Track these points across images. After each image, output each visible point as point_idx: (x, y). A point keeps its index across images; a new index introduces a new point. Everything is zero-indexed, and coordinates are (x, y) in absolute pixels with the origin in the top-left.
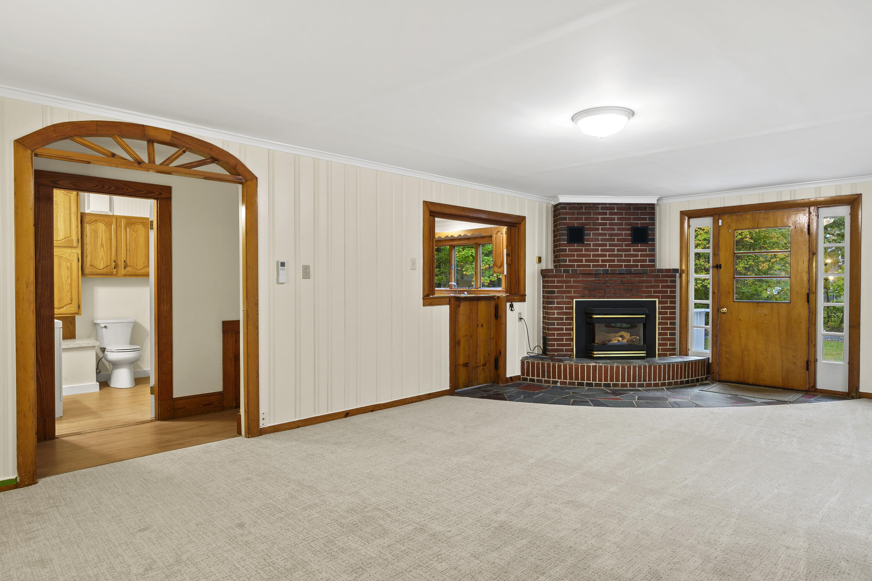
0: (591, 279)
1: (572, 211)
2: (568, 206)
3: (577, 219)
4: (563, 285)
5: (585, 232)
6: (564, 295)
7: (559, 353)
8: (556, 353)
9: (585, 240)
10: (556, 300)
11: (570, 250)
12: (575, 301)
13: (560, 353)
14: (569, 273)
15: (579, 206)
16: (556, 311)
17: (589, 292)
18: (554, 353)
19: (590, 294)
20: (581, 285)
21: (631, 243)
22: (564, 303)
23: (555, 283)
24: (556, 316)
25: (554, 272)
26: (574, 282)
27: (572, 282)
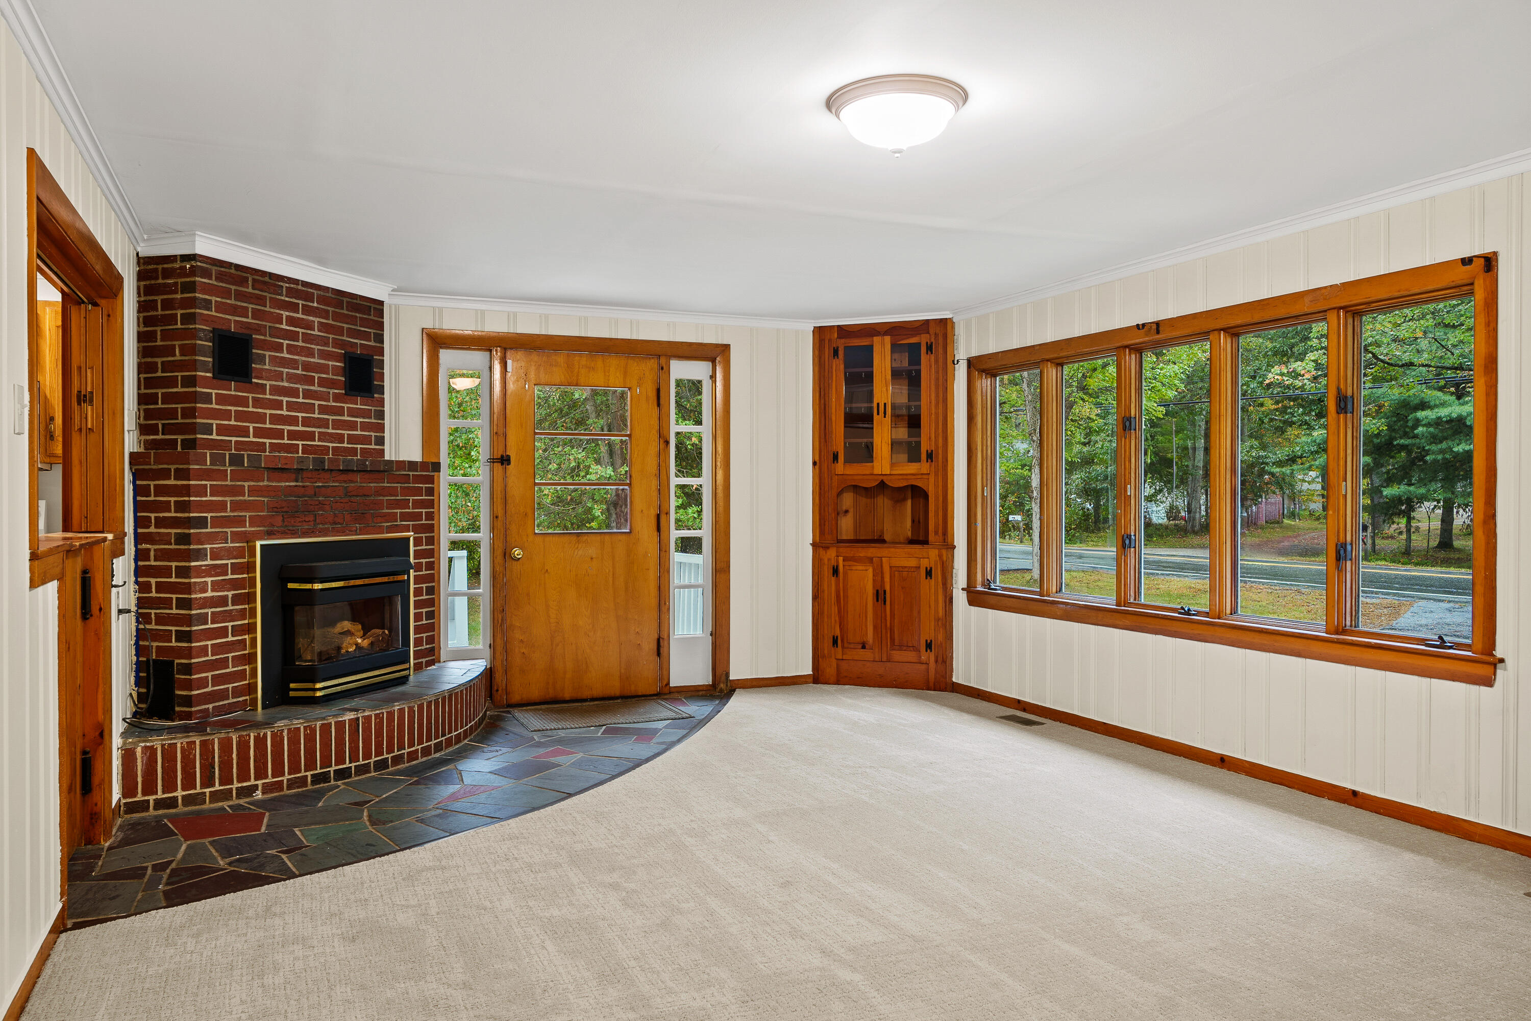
0: (287, 484)
1: (224, 285)
2: (214, 269)
3: (234, 310)
4: (226, 502)
5: (254, 351)
6: (228, 530)
7: (217, 704)
8: (211, 706)
9: (253, 375)
10: (208, 546)
11: (221, 399)
12: (261, 546)
13: (221, 703)
14: (244, 465)
15: (239, 273)
16: (209, 580)
17: (283, 521)
18: (206, 706)
19: (286, 526)
20: (266, 499)
21: (343, 392)
22: (230, 553)
23: (206, 496)
24: (209, 594)
25: (208, 463)
26: (252, 490)
27: (246, 491)
